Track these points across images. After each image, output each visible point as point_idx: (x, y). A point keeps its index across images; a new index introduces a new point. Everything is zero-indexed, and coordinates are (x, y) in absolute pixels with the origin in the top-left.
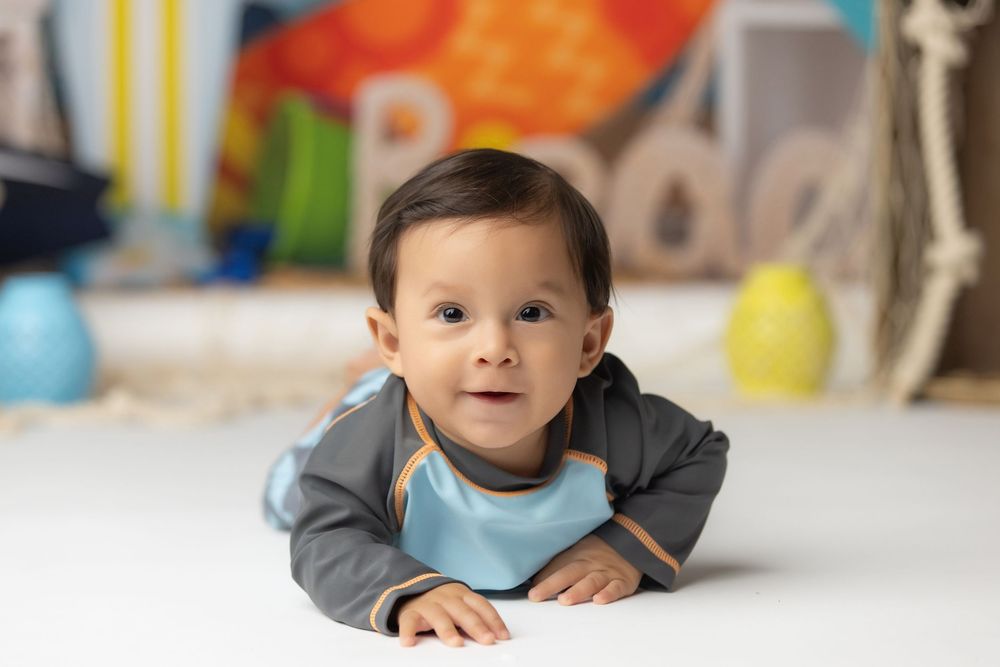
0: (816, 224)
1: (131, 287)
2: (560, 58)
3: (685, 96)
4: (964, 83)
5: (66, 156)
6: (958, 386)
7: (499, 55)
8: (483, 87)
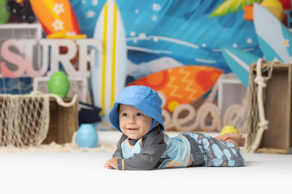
0: (236, 119)
1: (103, 130)
2: (187, 89)
3: (212, 96)
4: (266, 91)
5: (93, 105)
6: (264, 149)
7: (176, 88)
8: (172, 94)
